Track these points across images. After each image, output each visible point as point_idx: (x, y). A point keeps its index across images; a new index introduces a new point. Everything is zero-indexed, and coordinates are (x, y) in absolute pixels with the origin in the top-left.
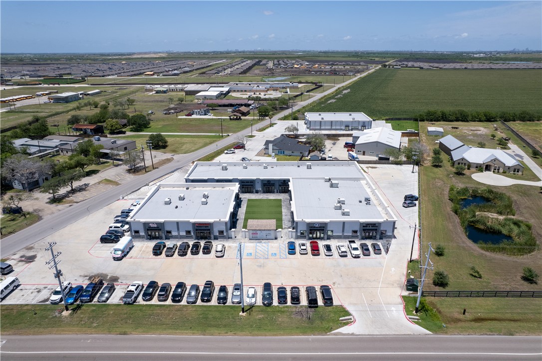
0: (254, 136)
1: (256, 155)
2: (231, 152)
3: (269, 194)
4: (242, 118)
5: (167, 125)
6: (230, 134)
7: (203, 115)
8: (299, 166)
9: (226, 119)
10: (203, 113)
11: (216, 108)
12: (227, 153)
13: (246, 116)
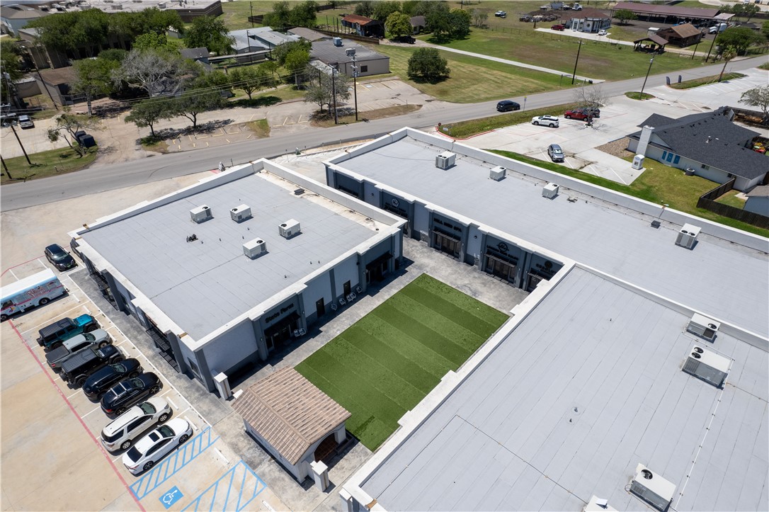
0: (648, 97)
1: (600, 148)
2: (548, 122)
3: (496, 280)
4: (666, 49)
5: (500, 40)
6: (595, 81)
7: (587, 31)
8: (656, 225)
9: (626, 46)
10: (590, 28)
11: (630, 22)
12: (536, 123)
13: (681, 46)
